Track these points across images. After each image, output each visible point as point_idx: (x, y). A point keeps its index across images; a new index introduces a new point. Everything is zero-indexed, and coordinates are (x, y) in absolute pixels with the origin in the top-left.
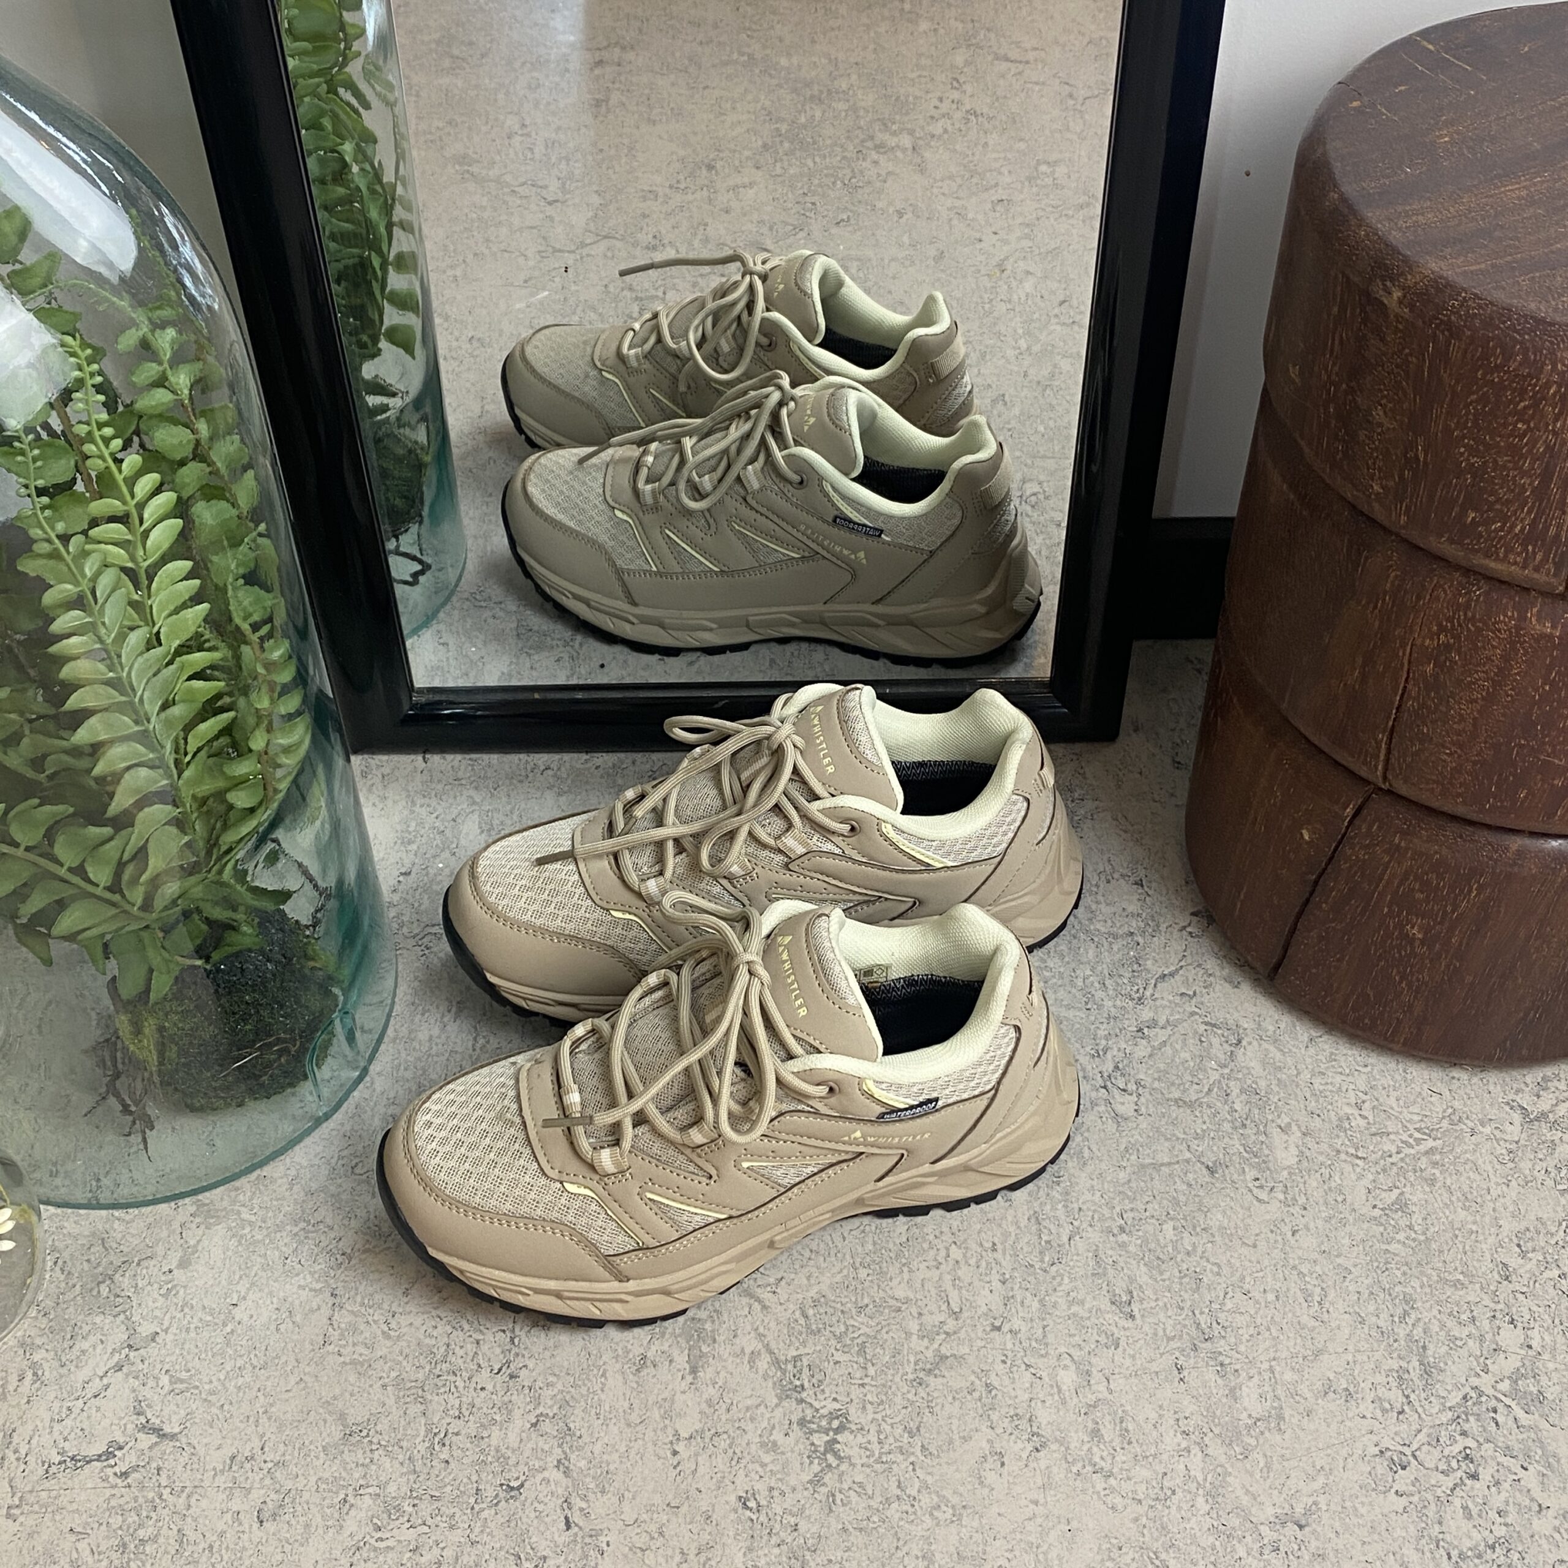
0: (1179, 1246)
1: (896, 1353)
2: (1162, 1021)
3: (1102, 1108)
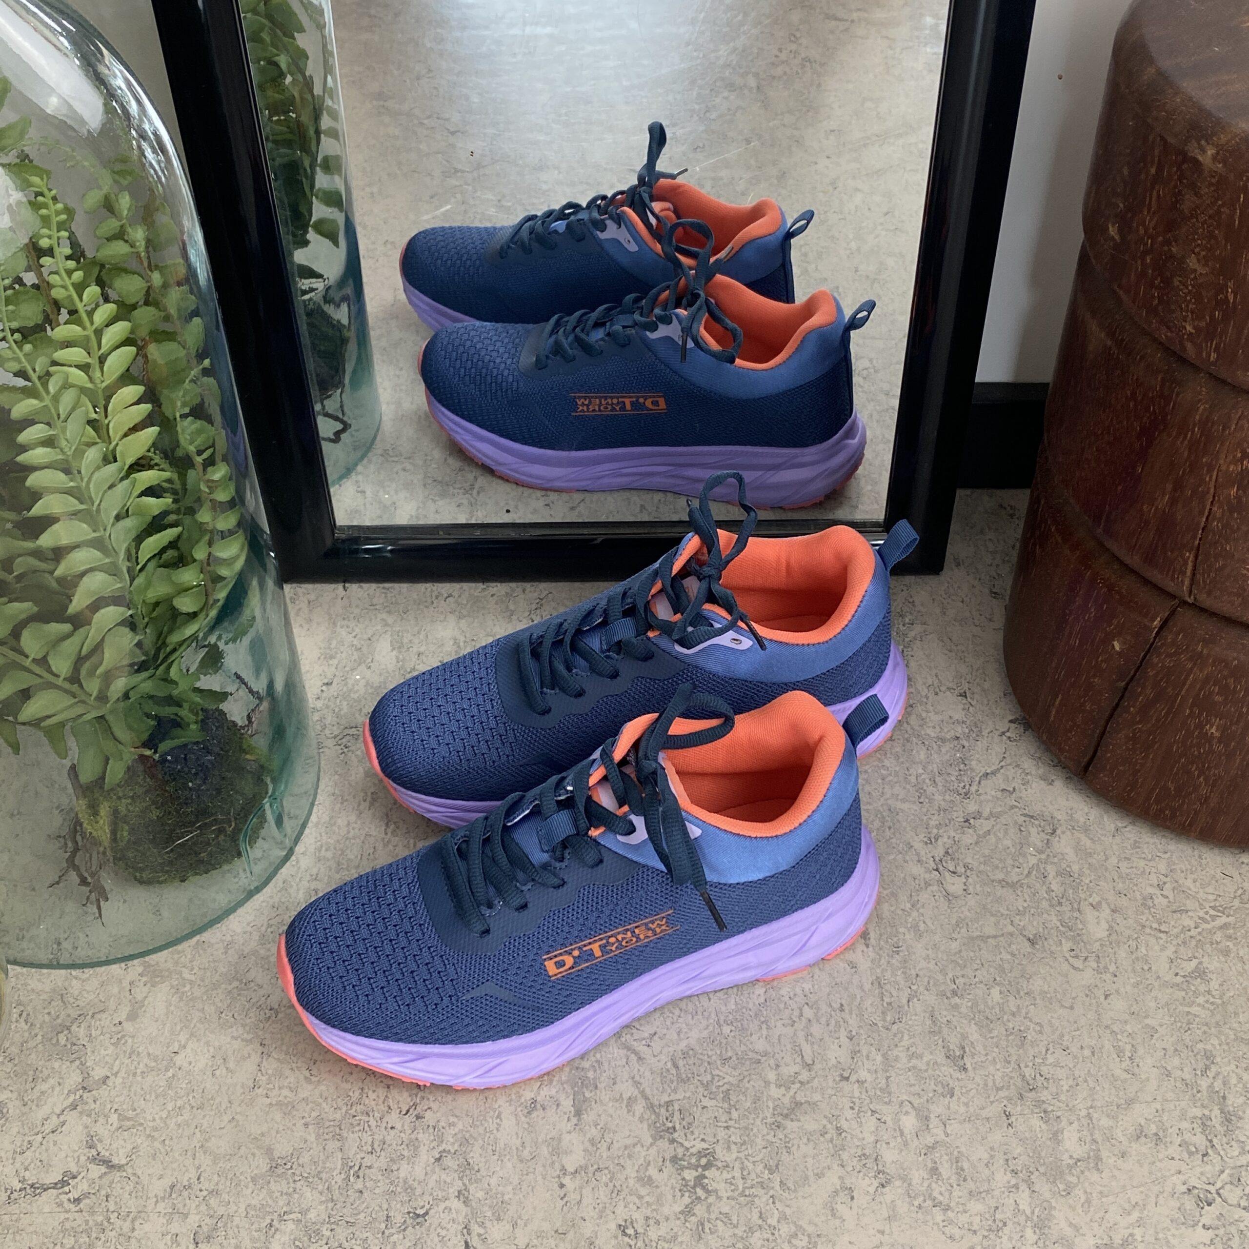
0: (1006, 1009)
1: (756, 1099)
2: (986, 813)
3: (935, 888)
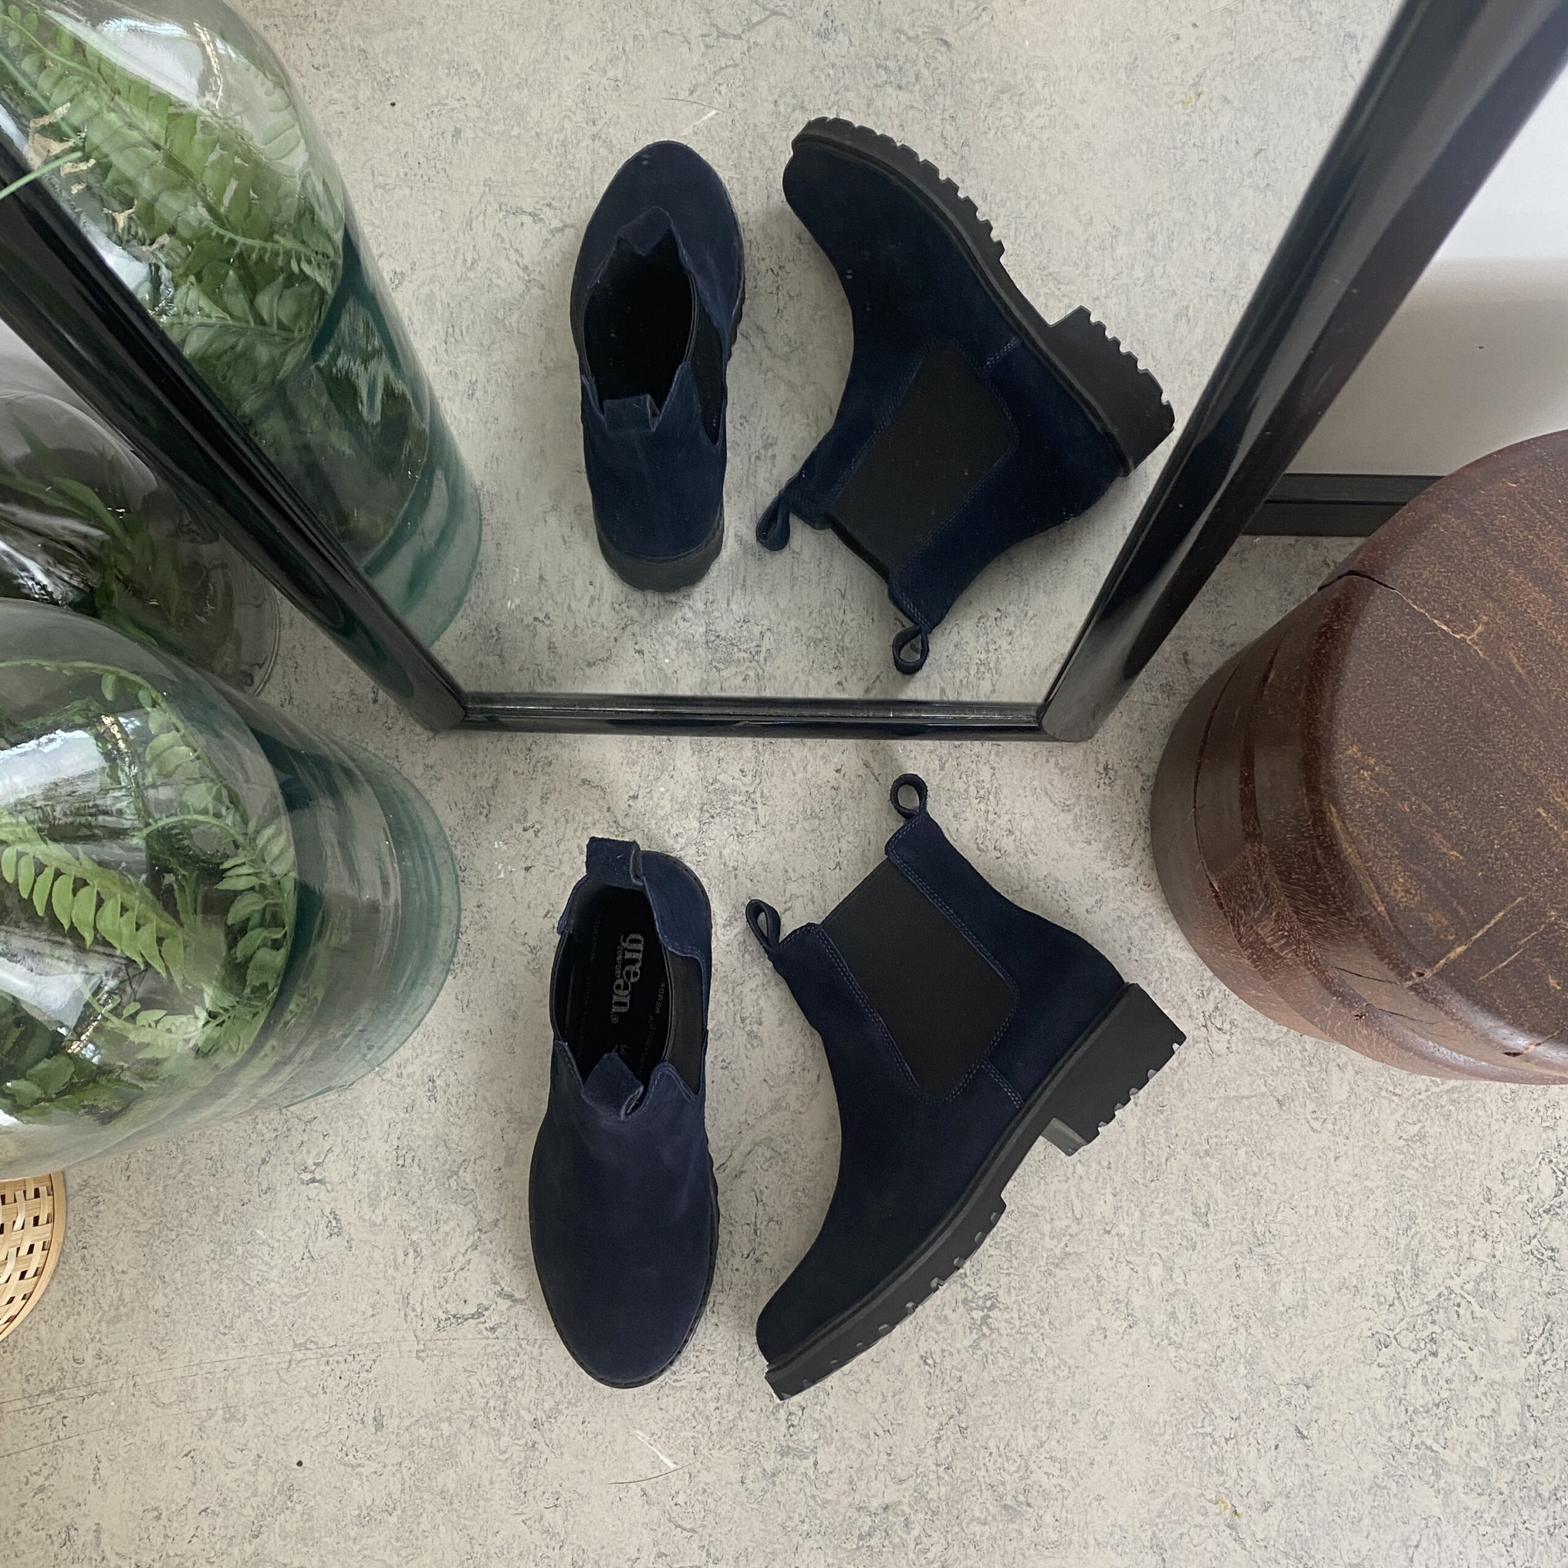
0: (1249, 1168)
1: (1033, 1250)
3: (1202, 1045)
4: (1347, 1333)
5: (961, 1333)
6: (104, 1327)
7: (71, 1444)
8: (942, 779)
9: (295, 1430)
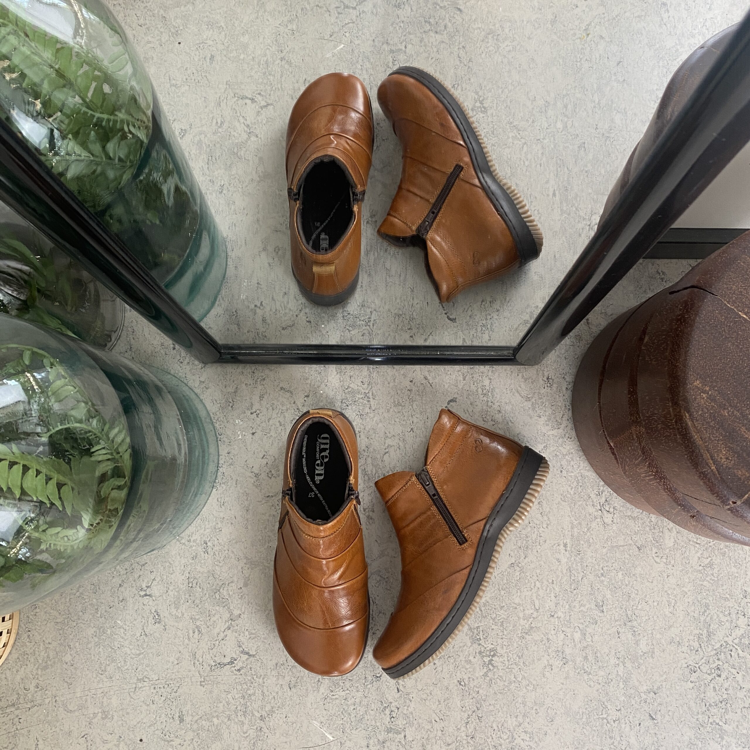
0: (624, 582)
1: (515, 626)
3: (599, 520)
4: (675, 665)
5: (478, 669)
6: (40, 672)
7: (23, 732)
8: (464, 385)
9: (138, 723)
